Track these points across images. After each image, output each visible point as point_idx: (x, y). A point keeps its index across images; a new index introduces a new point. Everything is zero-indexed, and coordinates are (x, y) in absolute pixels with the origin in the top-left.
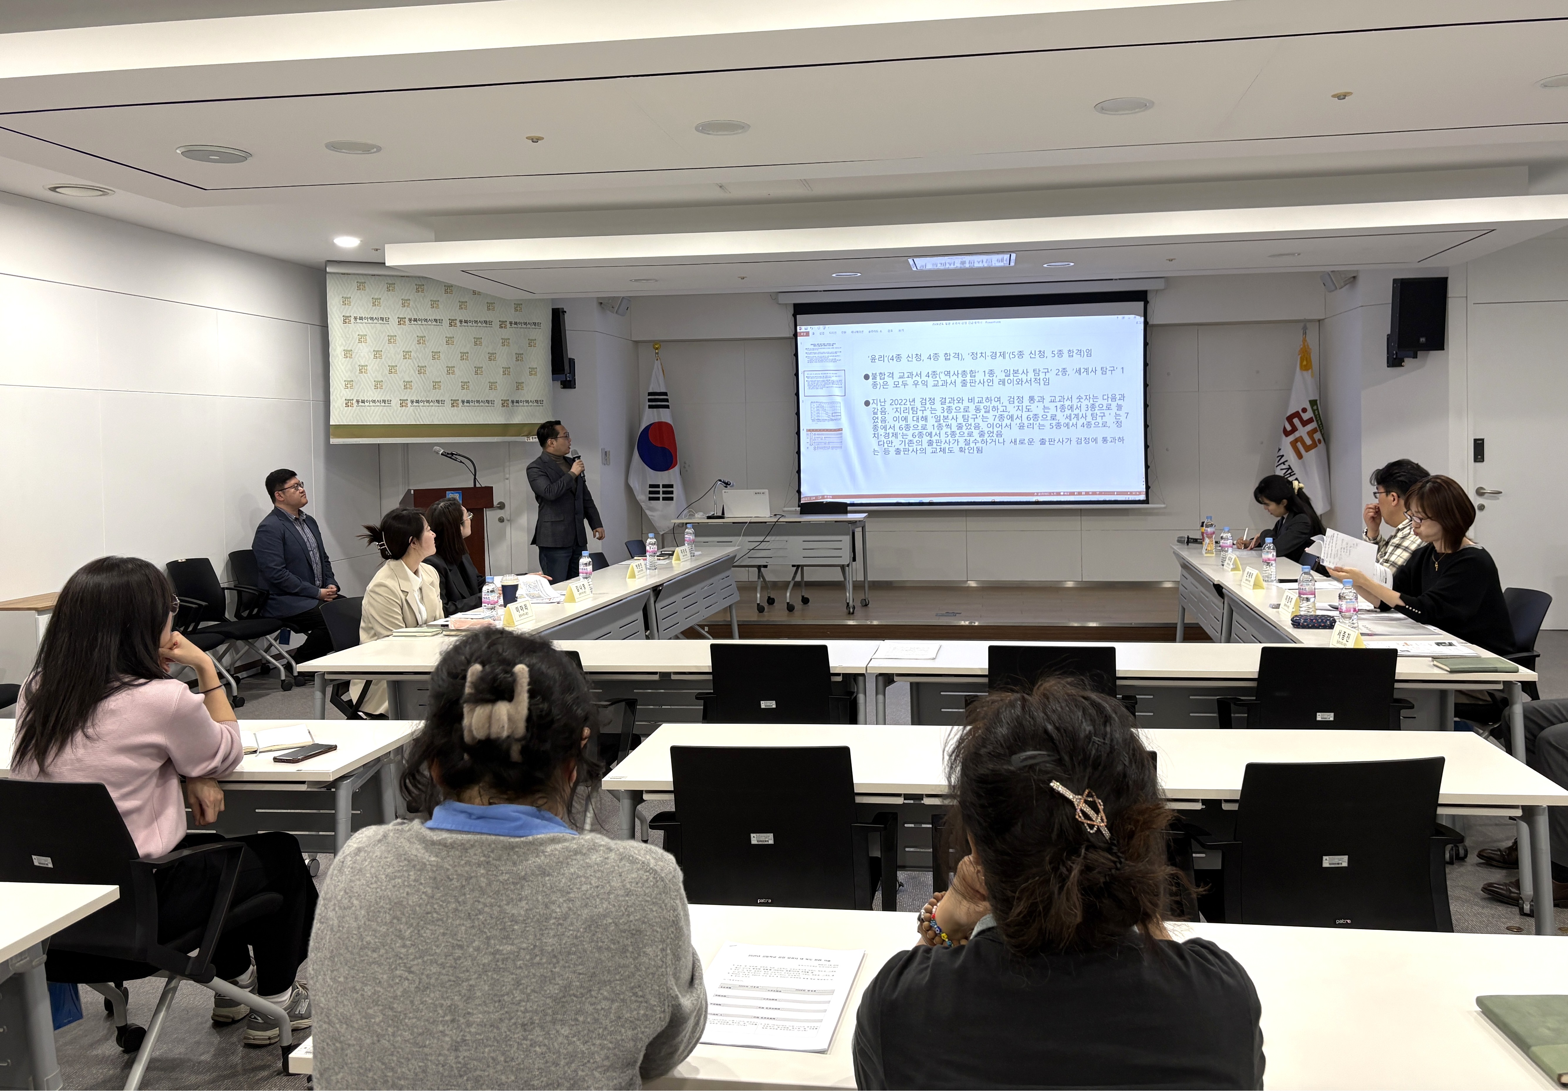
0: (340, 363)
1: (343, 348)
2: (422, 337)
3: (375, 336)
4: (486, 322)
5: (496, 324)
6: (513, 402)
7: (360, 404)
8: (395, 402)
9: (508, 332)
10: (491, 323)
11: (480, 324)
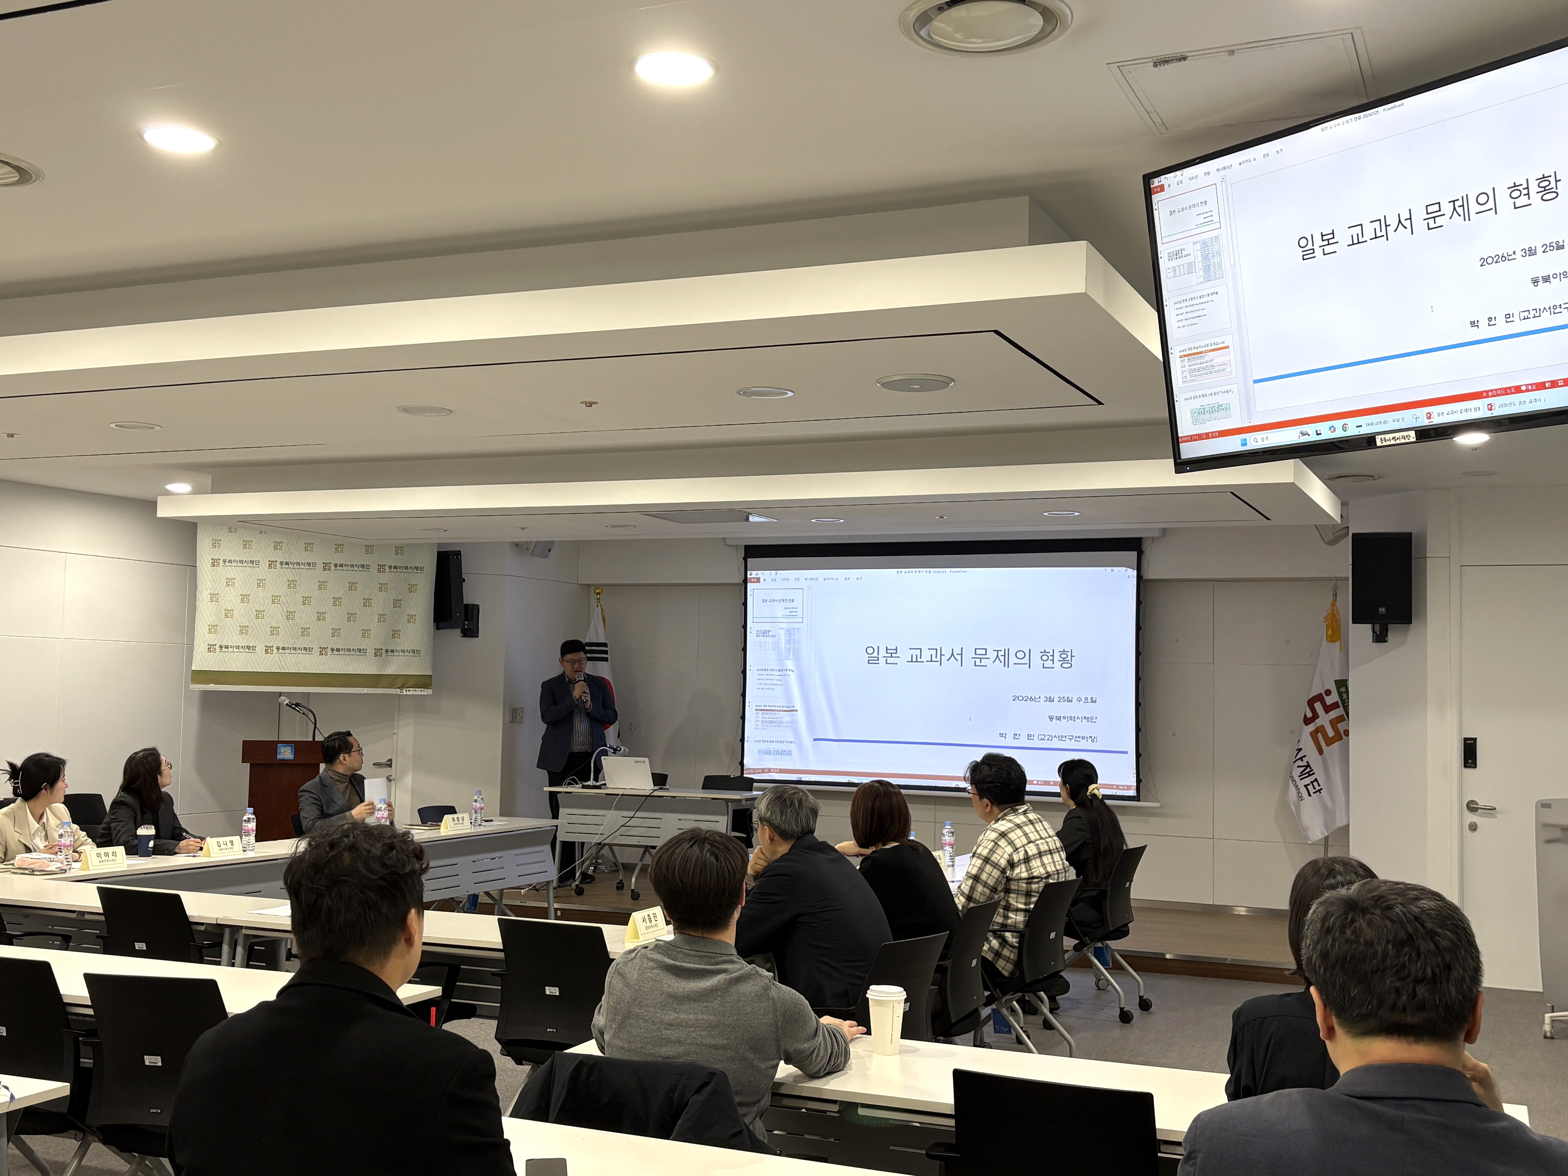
0: (205, 607)
1: (209, 591)
2: (293, 581)
3: (243, 580)
4: (363, 566)
5: (374, 568)
6: (387, 651)
7: (224, 649)
8: (261, 649)
9: (385, 577)
10: (368, 567)
11: (356, 568)
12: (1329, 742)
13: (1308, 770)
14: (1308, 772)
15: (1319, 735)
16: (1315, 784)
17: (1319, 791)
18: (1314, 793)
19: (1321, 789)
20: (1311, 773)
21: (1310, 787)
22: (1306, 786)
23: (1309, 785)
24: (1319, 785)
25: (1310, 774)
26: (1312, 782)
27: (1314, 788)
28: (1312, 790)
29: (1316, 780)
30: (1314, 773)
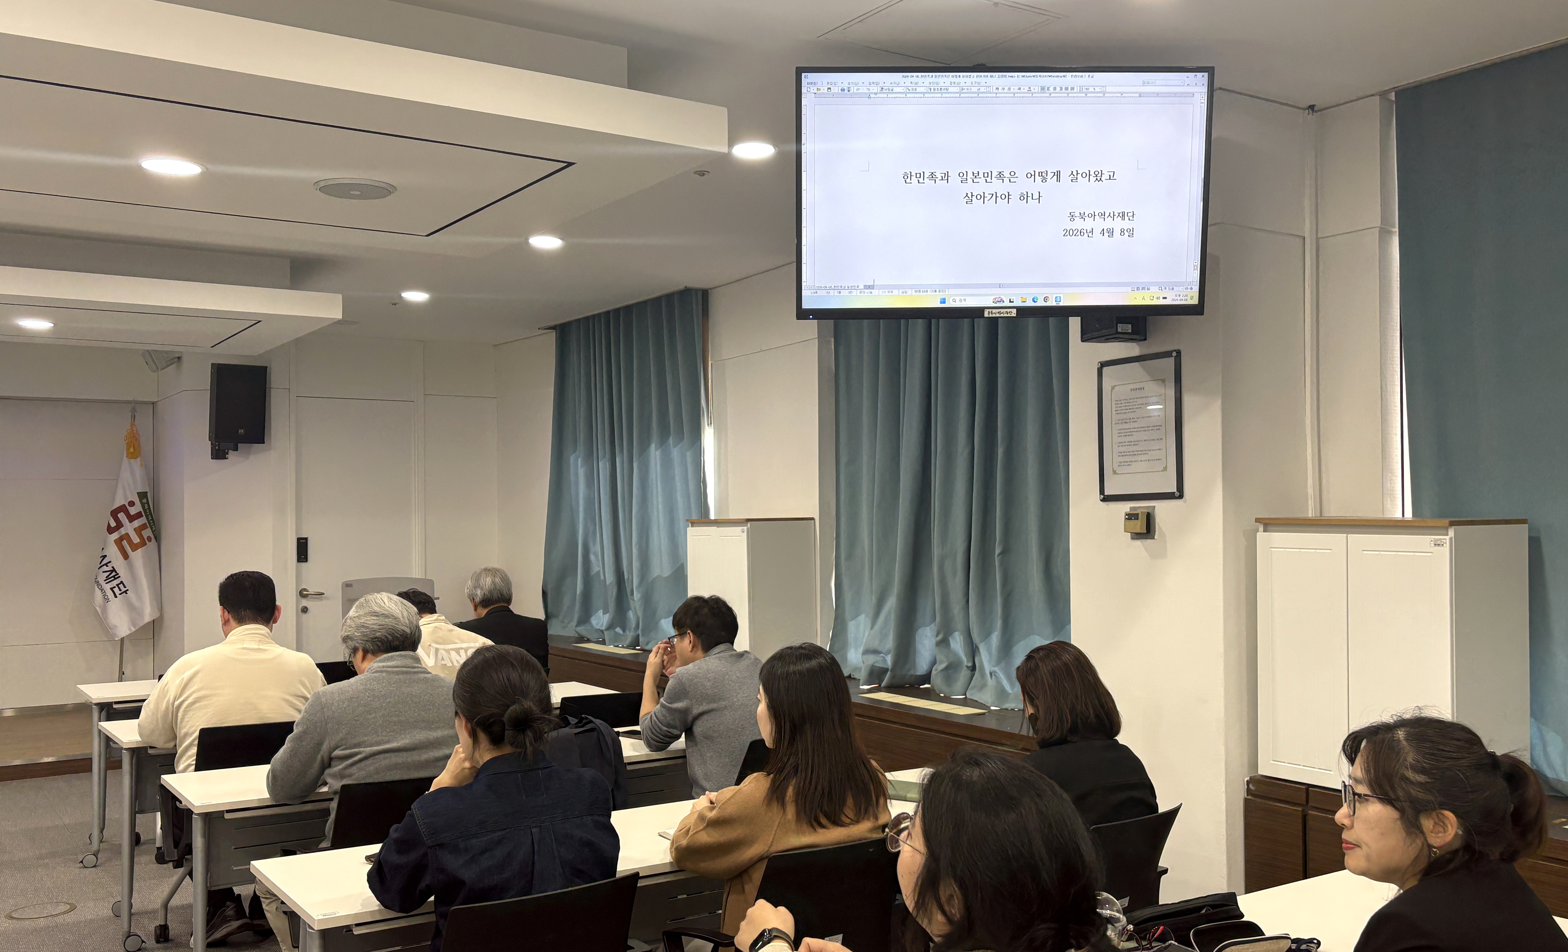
12: (135, 547)
13: (114, 574)
15: (125, 543)
16: (121, 586)
17: (126, 592)
19: (128, 590)
20: (116, 577)
21: (116, 590)
22: (112, 589)
23: (114, 587)
24: (125, 587)
26: (118, 585)
27: (120, 590)
28: (118, 593)
29: (122, 582)
30: (119, 577)
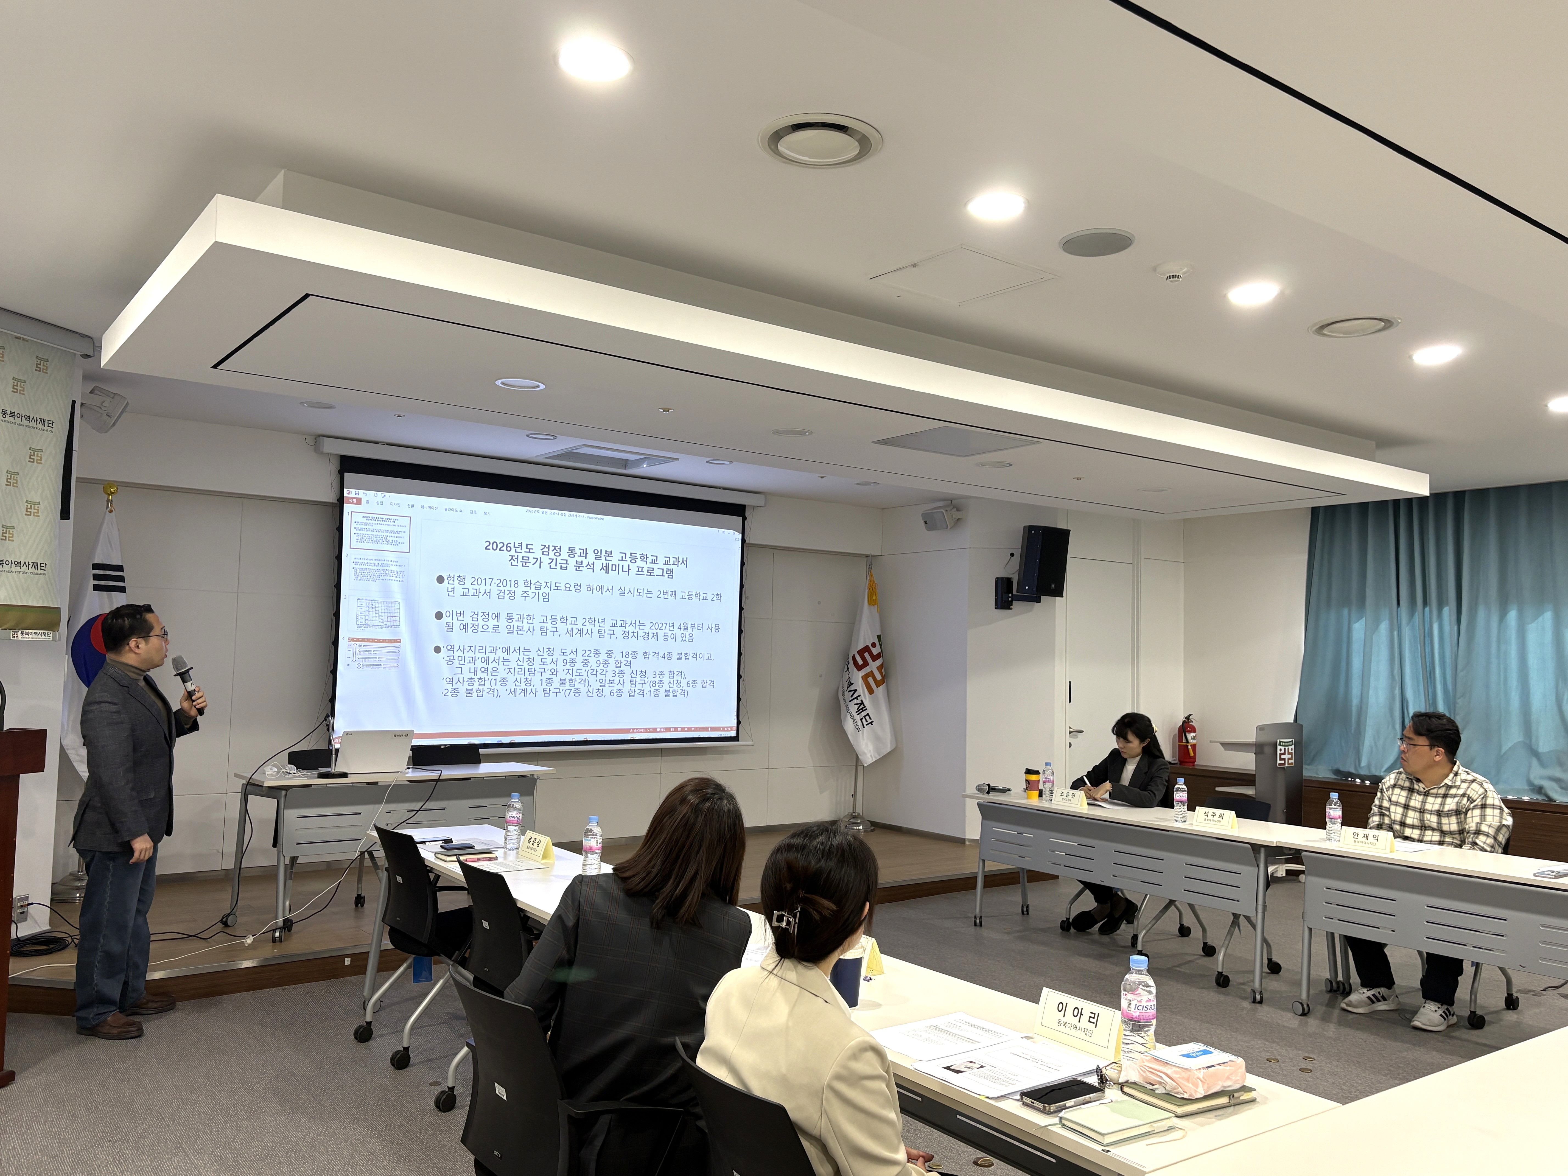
12: (878, 684)
13: (862, 706)
14: (862, 709)
15: (870, 680)
16: (867, 718)
17: (871, 723)
18: (867, 725)
19: (873, 722)
21: (864, 720)
22: (861, 719)
23: (862, 718)
24: (870, 719)
25: (863, 710)
26: (865, 716)
27: (867, 721)
28: (865, 723)
29: (868, 714)
30: (866, 709)
